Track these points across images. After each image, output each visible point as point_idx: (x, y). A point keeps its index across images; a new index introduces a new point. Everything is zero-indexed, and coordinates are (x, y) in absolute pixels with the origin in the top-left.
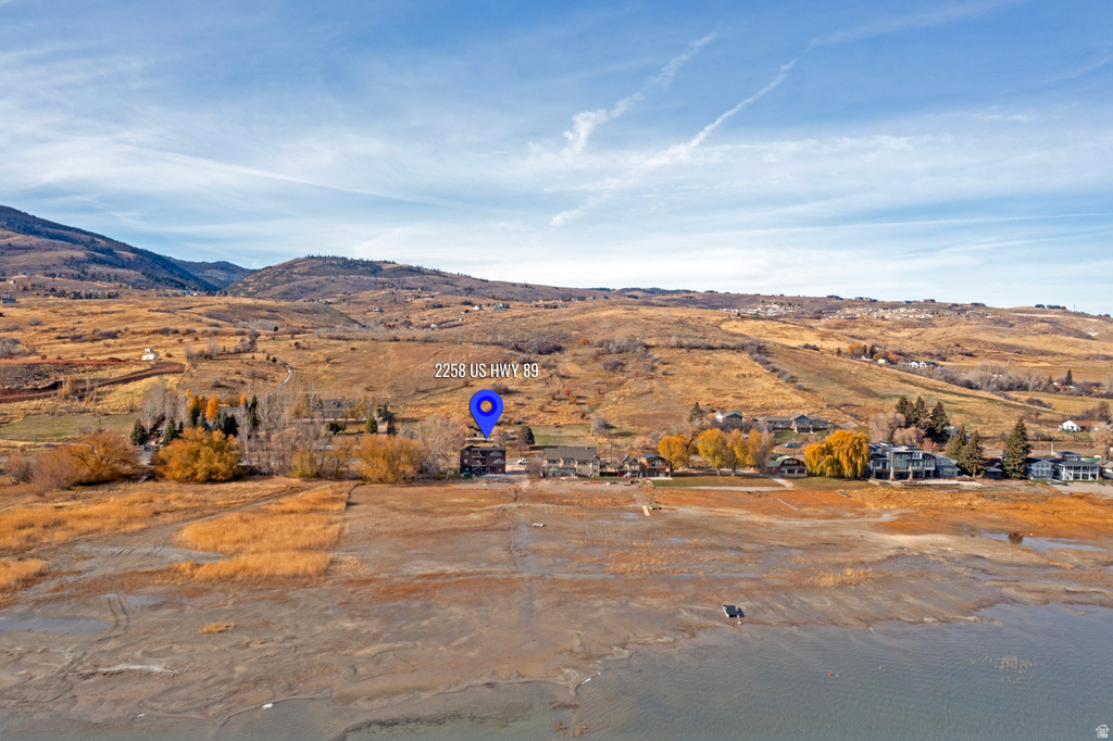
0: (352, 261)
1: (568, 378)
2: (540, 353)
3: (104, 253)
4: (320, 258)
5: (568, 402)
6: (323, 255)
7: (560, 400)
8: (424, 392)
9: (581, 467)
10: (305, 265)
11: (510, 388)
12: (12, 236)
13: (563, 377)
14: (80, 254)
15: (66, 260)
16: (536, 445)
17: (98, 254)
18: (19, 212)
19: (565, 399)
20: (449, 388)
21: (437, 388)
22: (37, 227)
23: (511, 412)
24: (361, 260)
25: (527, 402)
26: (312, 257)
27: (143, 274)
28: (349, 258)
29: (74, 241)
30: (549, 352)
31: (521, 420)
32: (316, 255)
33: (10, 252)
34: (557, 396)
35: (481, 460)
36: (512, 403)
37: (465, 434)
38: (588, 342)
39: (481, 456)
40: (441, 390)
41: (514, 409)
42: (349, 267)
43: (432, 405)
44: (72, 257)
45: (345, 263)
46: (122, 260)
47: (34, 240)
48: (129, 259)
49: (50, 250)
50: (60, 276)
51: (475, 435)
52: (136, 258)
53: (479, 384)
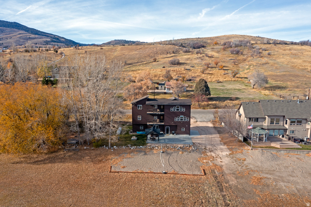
0: (127, 41)
1: (213, 57)
2: (194, 48)
3: (56, 39)
4: (118, 40)
5: (217, 69)
6: (119, 39)
7: (212, 68)
8: (130, 64)
9: (295, 127)
10: (114, 42)
11: (180, 61)
12: (31, 35)
13: (210, 57)
14: (49, 40)
15: (45, 41)
16: (212, 96)
17: (54, 40)
18: (36, 30)
19: (215, 67)
20: (145, 63)
21: (137, 63)
22: (39, 33)
23: (183, 74)
24: (130, 41)
25: (192, 68)
26: (116, 40)
27: (65, 44)
28: (127, 40)
29: (48, 36)
30: (199, 48)
31: (191, 78)
32: (117, 39)
33: (30, 39)
34: (209, 66)
35: (159, 116)
36: (183, 69)
37: (148, 87)
38: (218, 43)
39: (158, 112)
40: (140, 63)
41: (184, 72)
42: (126, 42)
43: (132, 71)
44: (46, 40)
45: (125, 42)
46: (61, 41)
47: (37, 36)
48: (63, 41)
49: (41, 38)
50: (38, 44)
51: (157, 88)
52: (65, 41)
53: (162, 60)
